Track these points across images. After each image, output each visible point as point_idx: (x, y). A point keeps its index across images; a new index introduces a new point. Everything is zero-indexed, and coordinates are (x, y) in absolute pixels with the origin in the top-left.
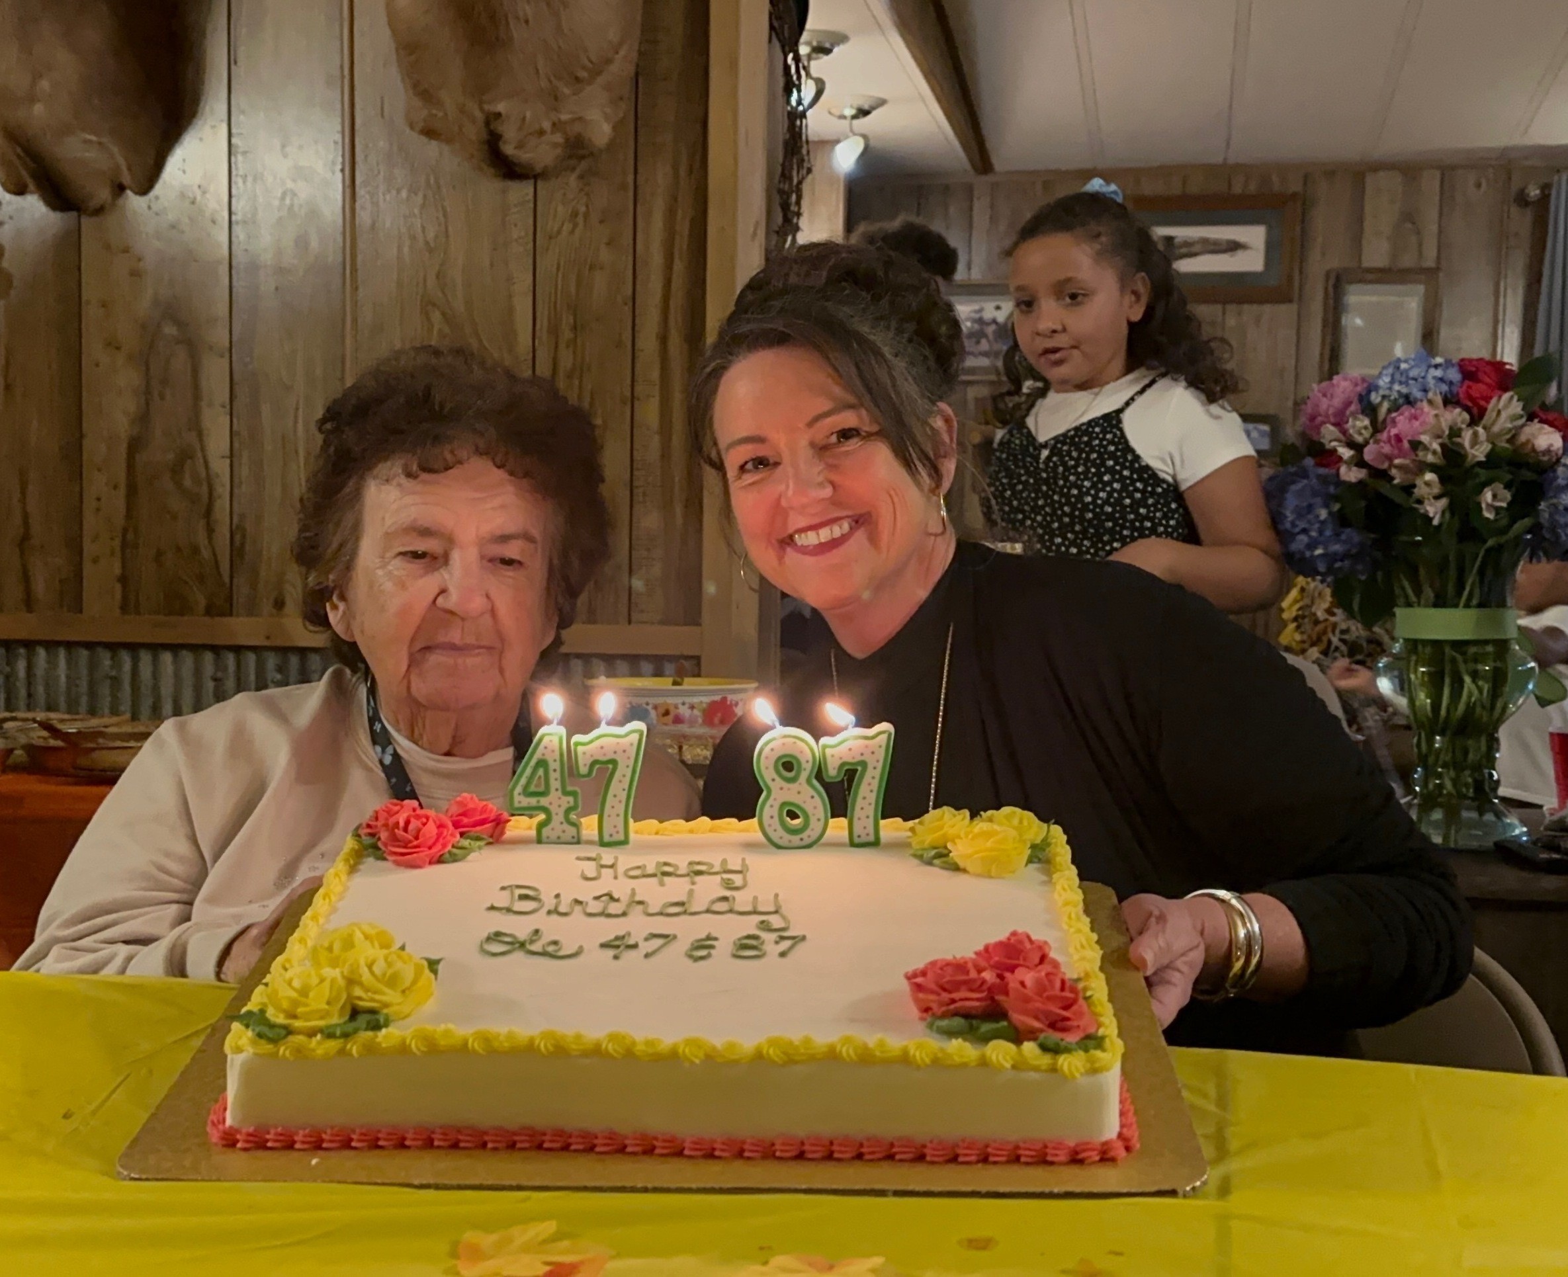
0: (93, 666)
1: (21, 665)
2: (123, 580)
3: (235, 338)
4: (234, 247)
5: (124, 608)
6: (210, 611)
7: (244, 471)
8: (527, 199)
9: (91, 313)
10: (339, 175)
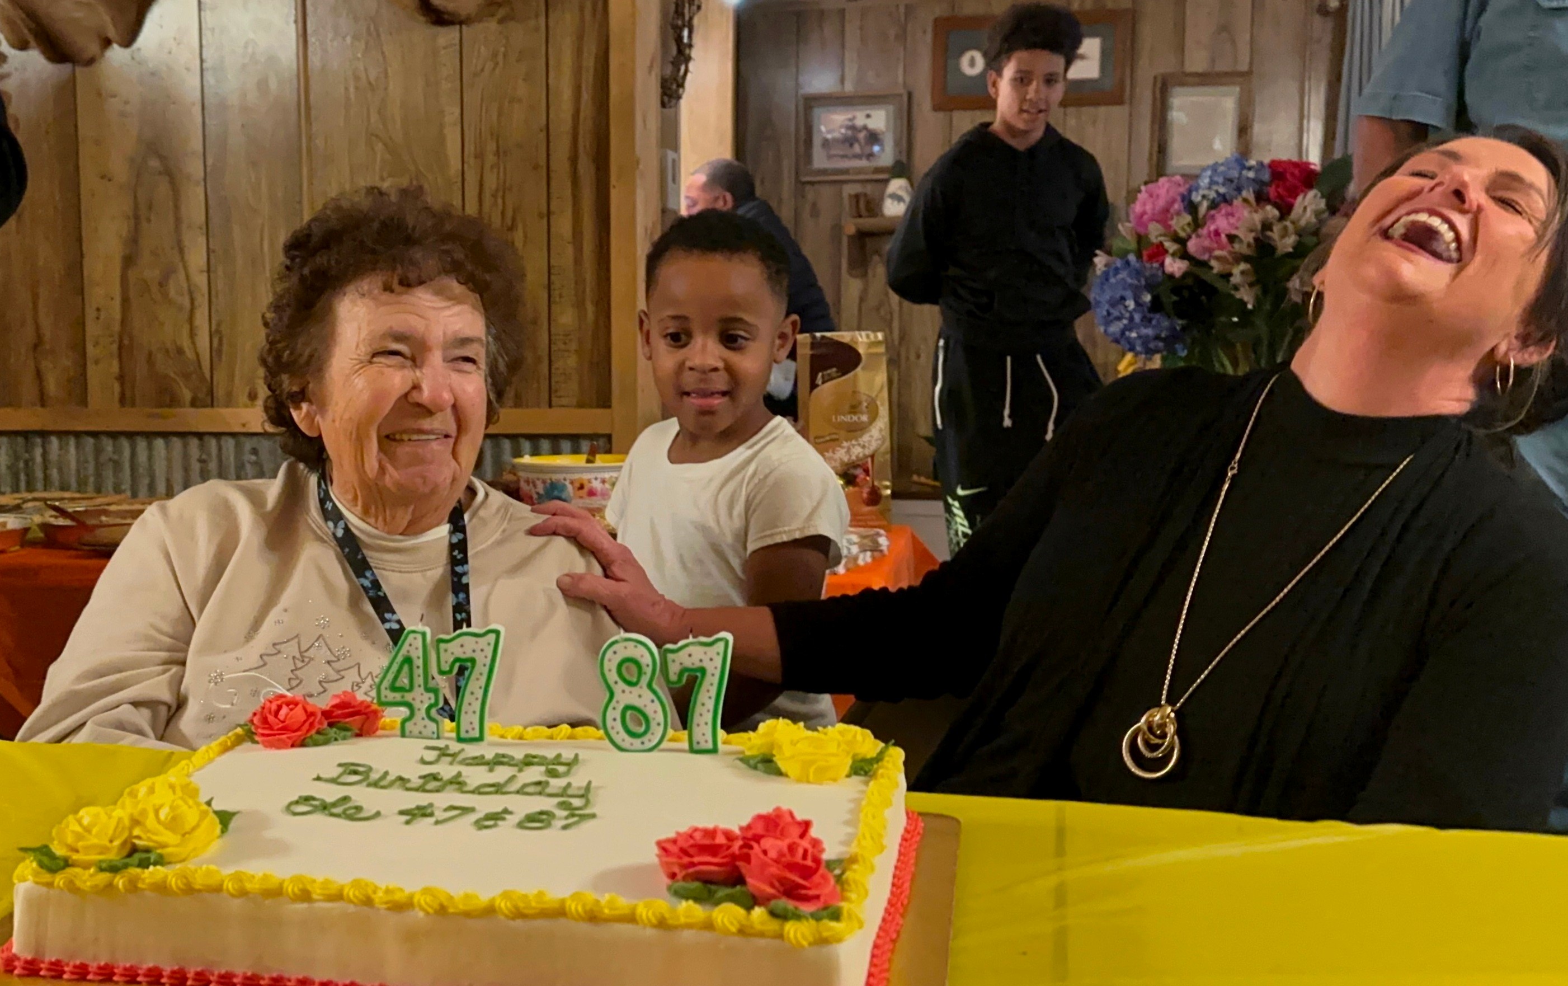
0: (98, 451)
1: (38, 452)
2: (121, 378)
3: (208, 169)
4: (206, 91)
5: (122, 400)
6: (194, 404)
7: (220, 284)
8: (453, 42)
9: (86, 151)
10: (293, 26)
